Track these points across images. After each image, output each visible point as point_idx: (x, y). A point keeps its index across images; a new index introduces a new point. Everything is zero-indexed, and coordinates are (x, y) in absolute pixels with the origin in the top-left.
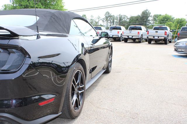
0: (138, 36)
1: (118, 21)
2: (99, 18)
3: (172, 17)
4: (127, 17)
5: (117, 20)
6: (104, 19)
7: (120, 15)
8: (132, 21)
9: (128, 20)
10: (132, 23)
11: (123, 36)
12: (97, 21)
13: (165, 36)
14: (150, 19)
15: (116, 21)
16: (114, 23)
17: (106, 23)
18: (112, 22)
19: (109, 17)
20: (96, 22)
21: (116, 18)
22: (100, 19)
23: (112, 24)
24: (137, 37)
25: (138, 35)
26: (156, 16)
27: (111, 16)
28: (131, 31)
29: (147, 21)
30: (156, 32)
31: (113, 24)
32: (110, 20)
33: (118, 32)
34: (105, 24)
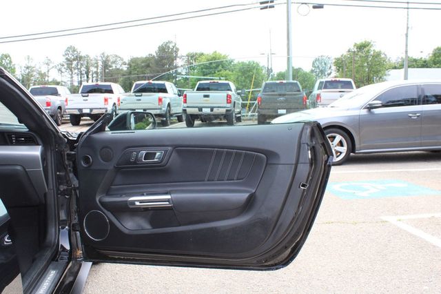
0: (161, 109)
1: (99, 71)
2: (48, 64)
4: (122, 60)
5: (97, 67)
6: (63, 65)
7: (103, 54)
8: (135, 69)
9: (125, 68)
10: (135, 74)
11: (120, 109)
12: (43, 72)
14: (179, 65)
15: (95, 70)
16: (90, 76)
17: (70, 76)
18: (84, 72)
19: (74, 60)
20: (40, 74)
21: (93, 62)
22: (51, 65)
23: (86, 78)
24: (158, 112)
25: (160, 107)
26: (192, 57)
27: (81, 58)
28: (141, 96)
29: (172, 69)
30: (205, 96)
31: (88, 77)
32: (79, 67)
33: (106, 100)
34: (65, 77)
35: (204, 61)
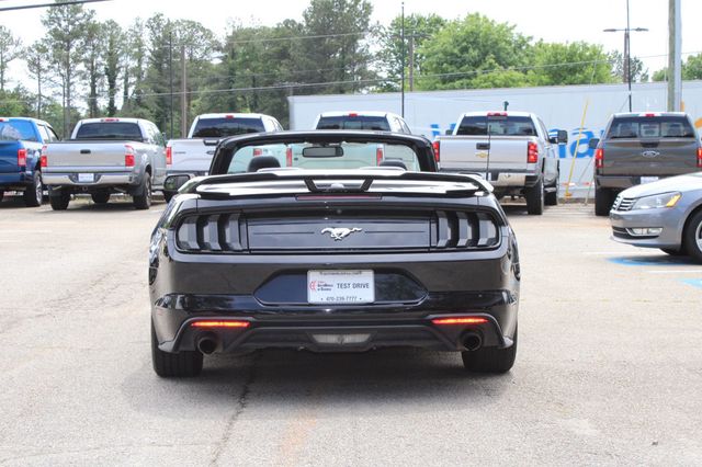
1: (145, 66)
4: (208, 34)
5: (139, 57)
6: (44, 50)
7: (157, 18)
8: (245, 64)
9: (216, 59)
13: (531, 167)
15: (133, 64)
16: (119, 82)
17: (59, 80)
18: (102, 69)
19: (76, 35)
21: (130, 41)
22: (11, 50)
23: (107, 88)
29: (352, 64)
31: (112, 84)
32: (87, 54)
34: (50, 84)
35: (443, 40)
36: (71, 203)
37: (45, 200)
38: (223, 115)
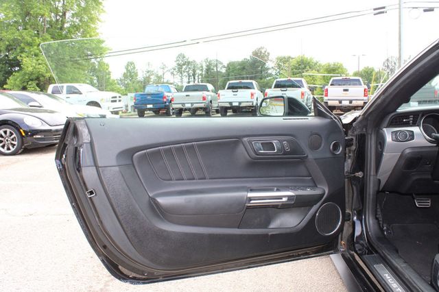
1: (203, 73)
2: (163, 68)
3: (315, 61)
4: (221, 63)
5: (202, 70)
6: (175, 69)
7: (207, 59)
8: (233, 71)
9: (224, 71)
12: (159, 75)
14: (270, 67)
15: (200, 72)
16: (196, 78)
17: (180, 78)
18: (191, 74)
19: (184, 65)
20: (157, 76)
21: (199, 66)
22: (166, 69)
23: (193, 79)
27: (189, 63)
28: (286, 90)
29: (264, 71)
32: (187, 70)
33: (252, 95)
35: (293, 62)
36: (183, 114)
37: (173, 113)
38: (238, 81)
